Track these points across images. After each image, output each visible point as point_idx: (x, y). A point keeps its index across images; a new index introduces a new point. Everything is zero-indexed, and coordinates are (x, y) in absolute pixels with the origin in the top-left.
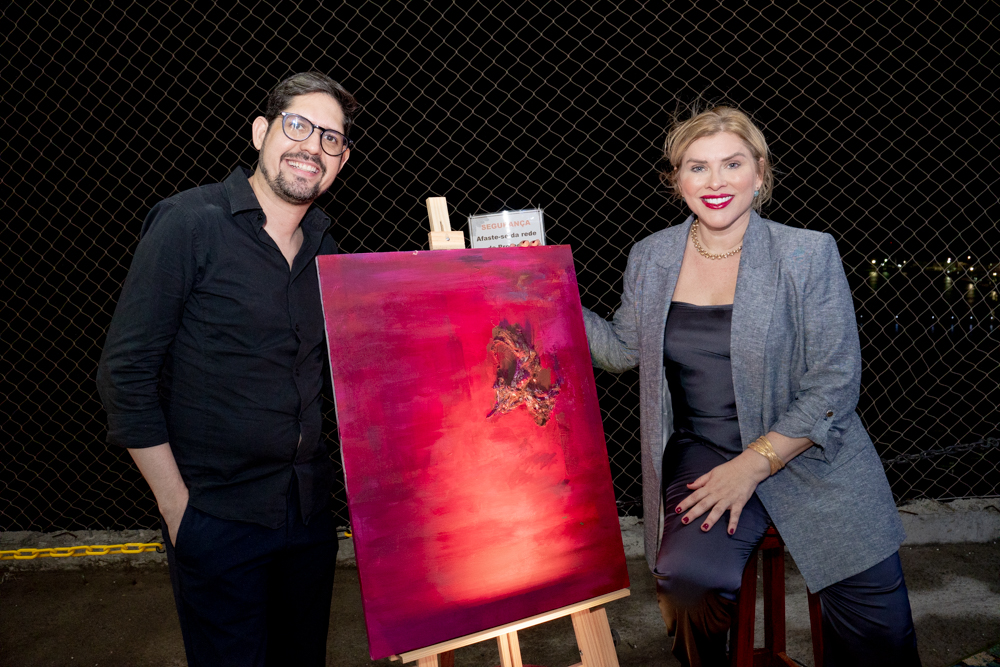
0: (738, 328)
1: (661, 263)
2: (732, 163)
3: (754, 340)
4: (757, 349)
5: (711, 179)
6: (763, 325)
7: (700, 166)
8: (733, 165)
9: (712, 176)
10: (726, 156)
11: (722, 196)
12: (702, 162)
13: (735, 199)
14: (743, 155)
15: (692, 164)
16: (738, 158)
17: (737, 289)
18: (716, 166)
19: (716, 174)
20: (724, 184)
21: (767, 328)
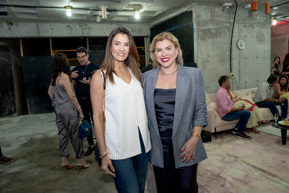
0: (178, 92)
1: (152, 77)
2: (168, 49)
3: (183, 96)
4: (184, 98)
5: (163, 54)
6: (185, 92)
7: (160, 50)
8: (169, 49)
9: (163, 53)
10: (167, 46)
11: (166, 58)
12: (160, 49)
13: (170, 59)
14: (171, 46)
15: (157, 50)
16: (170, 47)
17: (177, 82)
18: (164, 50)
19: (164, 52)
20: (167, 55)
21: (186, 93)
